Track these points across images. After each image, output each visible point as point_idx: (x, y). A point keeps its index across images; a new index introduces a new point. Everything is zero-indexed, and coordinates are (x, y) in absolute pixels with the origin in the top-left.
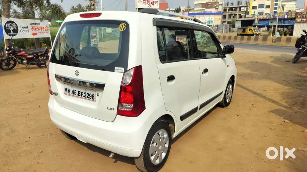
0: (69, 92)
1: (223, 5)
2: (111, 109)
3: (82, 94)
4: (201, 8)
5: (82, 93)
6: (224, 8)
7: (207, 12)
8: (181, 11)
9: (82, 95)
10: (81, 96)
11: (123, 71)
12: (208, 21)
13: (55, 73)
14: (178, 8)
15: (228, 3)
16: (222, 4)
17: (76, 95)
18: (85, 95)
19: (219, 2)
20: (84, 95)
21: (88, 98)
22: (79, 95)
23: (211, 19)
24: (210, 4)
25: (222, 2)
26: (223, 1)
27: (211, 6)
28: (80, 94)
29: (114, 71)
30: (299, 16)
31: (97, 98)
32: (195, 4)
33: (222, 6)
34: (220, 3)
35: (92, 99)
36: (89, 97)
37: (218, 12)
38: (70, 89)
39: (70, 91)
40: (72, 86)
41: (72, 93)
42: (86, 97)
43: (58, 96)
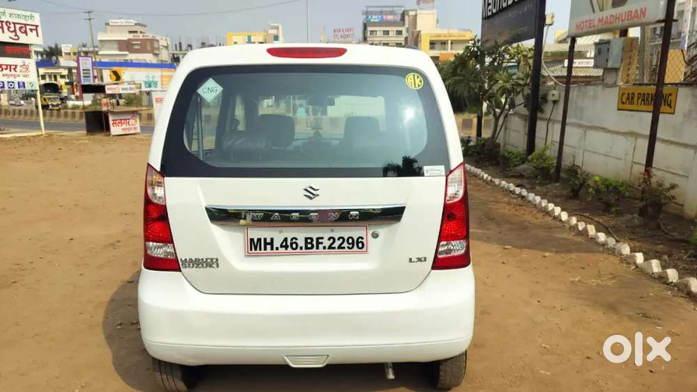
0: (269, 247)
1: (170, 48)
2: (419, 260)
3: (318, 243)
4: (116, 50)
5: (320, 241)
6: (173, 54)
7: (134, 61)
8: (61, 55)
9: (321, 246)
10: (318, 248)
11: (444, 173)
12: (146, 83)
13: (204, 204)
14: (50, 48)
15: (180, 44)
16: (166, 45)
17: (296, 248)
18: (332, 244)
19: (160, 41)
20: (327, 243)
21: (344, 248)
22: (307, 248)
23: (153, 77)
24: (139, 42)
25: (166, 40)
26: (169, 40)
27: (141, 47)
28: (310, 244)
29: (423, 175)
31: (372, 243)
32: (101, 41)
33: (168, 50)
34: (163, 43)
35: (355, 248)
36: (345, 245)
37: (160, 62)
38: (272, 239)
39: (272, 243)
40: (280, 229)
41: (282, 246)
42: (334, 248)
43: (220, 265)
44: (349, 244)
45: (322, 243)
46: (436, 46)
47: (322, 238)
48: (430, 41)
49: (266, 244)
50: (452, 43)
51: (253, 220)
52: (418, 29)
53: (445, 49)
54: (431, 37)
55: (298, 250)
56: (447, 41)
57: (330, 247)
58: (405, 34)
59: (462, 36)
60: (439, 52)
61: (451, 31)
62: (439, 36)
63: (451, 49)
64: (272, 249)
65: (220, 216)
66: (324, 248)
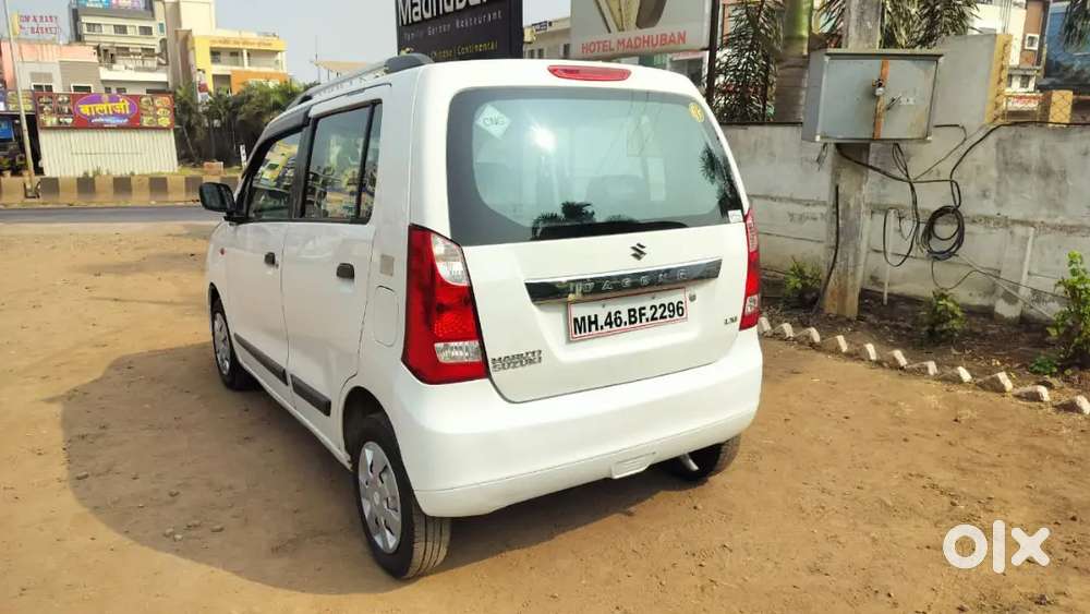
0: (593, 327)
2: (732, 320)
3: (641, 315)
5: (643, 311)
9: (644, 318)
10: (641, 321)
11: (742, 219)
13: (524, 280)
17: (621, 325)
18: (655, 313)
20: (649, 313)
21: (665, 317)
22: (631, 323)
28: (635, 317)
29: (729, 222)
30: (46, 108)
31: (690, 307)
35: (676, 316)
36: (666, 313)
38: (596, 316)
39: (596, 322)
40: (602, 302)
41: (606, 324)
42: (656, 319)
43: (543, 359)
44: (670, 311)
45: (644, 314)
46: (222, 57)
47: (644, 308)
48: (211, 48)
49: (591, 323)
50: (248, 54)
51: (583, 293)
52: (185, 26)
53: (237, 65)
54: (214, 42)
55: (623, 326)
56: (241, 50)
57: (653, 319)
58: (157, 35)
59: (265, 44)
60: (229, 68)
61: (245, 35)
62: (226, 41)
63: (249, 65)
64: (597, 329)
65: (542, 293)
66: (647, 320)
